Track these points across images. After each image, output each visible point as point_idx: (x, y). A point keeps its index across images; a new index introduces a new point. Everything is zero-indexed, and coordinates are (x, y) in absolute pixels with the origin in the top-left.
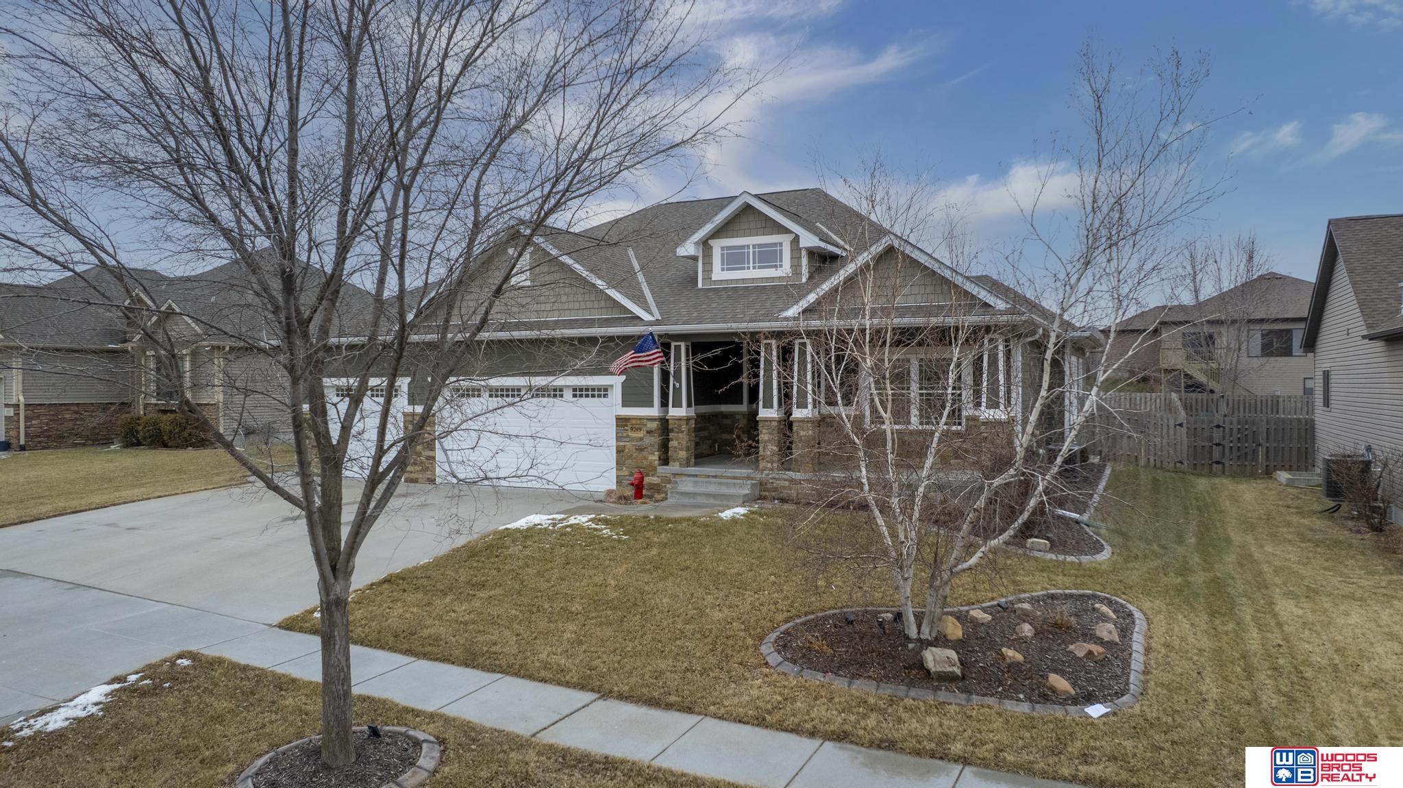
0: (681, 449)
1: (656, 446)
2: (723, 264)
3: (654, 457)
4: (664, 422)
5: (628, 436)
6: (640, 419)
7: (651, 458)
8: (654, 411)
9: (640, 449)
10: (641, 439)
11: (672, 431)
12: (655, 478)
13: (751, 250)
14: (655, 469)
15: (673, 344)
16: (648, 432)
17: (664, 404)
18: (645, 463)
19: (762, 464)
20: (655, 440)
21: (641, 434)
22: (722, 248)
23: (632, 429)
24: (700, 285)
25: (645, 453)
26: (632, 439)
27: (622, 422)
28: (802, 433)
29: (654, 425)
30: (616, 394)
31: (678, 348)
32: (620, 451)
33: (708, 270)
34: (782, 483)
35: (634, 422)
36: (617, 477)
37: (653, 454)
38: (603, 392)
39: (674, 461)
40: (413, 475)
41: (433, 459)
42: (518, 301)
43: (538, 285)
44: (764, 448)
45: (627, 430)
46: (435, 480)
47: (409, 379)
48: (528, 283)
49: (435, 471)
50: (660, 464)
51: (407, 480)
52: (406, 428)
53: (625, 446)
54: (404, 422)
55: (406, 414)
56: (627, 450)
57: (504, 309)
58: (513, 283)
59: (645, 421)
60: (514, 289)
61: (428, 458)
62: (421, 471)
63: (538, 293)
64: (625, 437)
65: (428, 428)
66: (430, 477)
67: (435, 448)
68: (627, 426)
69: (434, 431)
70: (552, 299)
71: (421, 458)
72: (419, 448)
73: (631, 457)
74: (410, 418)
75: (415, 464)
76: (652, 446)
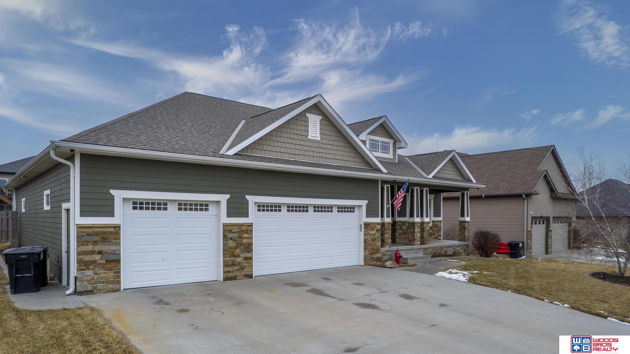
1: (380, 238)
5: (369, 233)
6: (374, 224)
7: (378, 244)
8: (378, 220)
9: (374, 240)
10: (374, 234)
12: (380, 254)
13: (379, 143)
14: (380, 250)
16: (377, 231)
18: (376, 247)
19: (416, 242)
20: (378, 235)
21: (374, 232)
22: (369, 140)
23: (370, 229)
25: (376, 242)
26: (370, 235)
27: (367, 225)
29: (379, 227)
32: (365, 242)
35: (371, 225)
36: (364, 255)
37: (379, 242)
38: (352, 209)
39: (387, 244)
40: (231, 274)
41: (251, 258)
42: (312, 149)
43: (324, 142)
44: (417, 235)
45: (368, 230)
46: (252, 275)
47: (228, 196)
48: (319, 139)
49: (252, 268)
50: (381, 247)
51: (226, 279)
52: (225, 236)
53: (367, 239)
54: (224, 231)
55: (225, 225)
56: (368, 241)
57: (303, 153)
58: (309, 137)
59: (376, 225)
60: (310, 140)
61: (246, 259)
62: (238, 270)
63: (324, 146)
64: (367, 234)
65: (245, 235)
66: (247, 273)
67: (252, 250)
68: (368, 228)
69: (252, 237)
70: (332, 152)
71: (238, 260)
72: (237, 251)
73: (370, 244)
74: (230, 228)
75: (233, 265)
76: (378, 237)
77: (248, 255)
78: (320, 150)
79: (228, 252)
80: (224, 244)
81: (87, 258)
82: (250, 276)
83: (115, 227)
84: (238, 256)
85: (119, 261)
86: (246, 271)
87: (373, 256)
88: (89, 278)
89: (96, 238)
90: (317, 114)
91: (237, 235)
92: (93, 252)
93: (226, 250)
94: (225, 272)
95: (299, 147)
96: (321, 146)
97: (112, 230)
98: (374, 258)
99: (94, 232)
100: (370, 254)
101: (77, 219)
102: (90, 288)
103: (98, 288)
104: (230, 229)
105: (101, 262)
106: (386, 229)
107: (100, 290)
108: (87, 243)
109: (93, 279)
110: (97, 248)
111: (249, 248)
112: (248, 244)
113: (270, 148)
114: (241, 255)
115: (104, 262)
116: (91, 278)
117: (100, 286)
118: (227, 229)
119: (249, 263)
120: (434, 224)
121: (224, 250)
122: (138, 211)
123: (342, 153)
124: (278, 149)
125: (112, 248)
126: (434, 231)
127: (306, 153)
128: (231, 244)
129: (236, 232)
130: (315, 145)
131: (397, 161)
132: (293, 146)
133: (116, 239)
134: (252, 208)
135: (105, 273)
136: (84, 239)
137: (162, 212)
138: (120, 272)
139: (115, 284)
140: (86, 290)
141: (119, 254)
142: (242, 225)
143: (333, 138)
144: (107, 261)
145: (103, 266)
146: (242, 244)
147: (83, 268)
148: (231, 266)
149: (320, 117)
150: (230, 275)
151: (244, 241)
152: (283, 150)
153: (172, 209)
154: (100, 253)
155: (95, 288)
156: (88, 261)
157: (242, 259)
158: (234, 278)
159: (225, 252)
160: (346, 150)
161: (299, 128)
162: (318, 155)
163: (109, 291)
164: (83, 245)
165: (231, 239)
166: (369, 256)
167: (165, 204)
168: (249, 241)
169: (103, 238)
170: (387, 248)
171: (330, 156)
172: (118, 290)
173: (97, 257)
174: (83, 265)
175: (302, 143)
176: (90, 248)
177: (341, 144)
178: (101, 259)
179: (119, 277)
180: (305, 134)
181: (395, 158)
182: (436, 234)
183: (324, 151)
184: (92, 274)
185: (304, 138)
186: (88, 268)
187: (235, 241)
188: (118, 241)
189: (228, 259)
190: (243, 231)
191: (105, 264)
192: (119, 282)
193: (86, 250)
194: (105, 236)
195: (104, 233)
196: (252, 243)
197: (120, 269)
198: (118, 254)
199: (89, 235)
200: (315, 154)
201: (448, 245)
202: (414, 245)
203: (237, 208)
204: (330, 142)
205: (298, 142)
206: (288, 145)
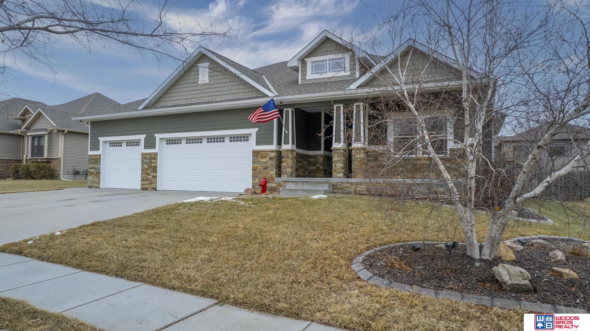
0: (288, 168)
1: (275, 166)
2: (312, 71)
3: (273, 172)
4: (279, 153)
5: (259, 161)
6: (266, 151)
7: (272, 173)
8: (274, 147)
9: (266, 168)
10: (266, 162)
11: (283, 157)
12: (274, 184)
13: (328, 63)
14: (274, 179)
15: (285, 110)
16: (270, 159)
17: (279, 143)
18: (268, 176)
19: (334, 175)
20: (274, 163)
21: (266, 160)
22: (312, 62)
23: (261, 157)
24: (300, 83)
25: (268, 170)
26: (261, 163)
27: (256, 153)
28: (358, 156)
29: (273, 155)
30: (253, 139)
31: (287, 112)
32: (254, 170)
33: (304, 75)
34: (345, 185)
35: (262, 153)
36: (253, 184)
37: (272, 170)
38: (245, 138)
39: (284, 174)
41: (156, 177)
42: (202, 91)
43: (212, 82)
44: (335, 165)
45: (259, 158)
47: (145, 135)
48: (208, 81)
49: (157, 183)
51: (143, 189)
52: (142, 161)
53: (257, 167)
54: (142, 158)
55: (143, 154)
56: (258, 169)
57: (194, 96)
58: (199, 83)
59: (269, 152)
60: (200, 85)
61: (153, 177)
62: (149, 184)
63: (213, 86)
64: (257, 162)
66: (154, 187)
67: (157, 171)
68: (258, 156)
69: (157, 162)
70: (220, 89)
71: (150, 177)
72: (149, 171)
73: (260, 173)
74: (145, 156)
75: (146, 180)
76: (272, 166)
77: (154, 174)
78: (208, 90)
79: (144, 171)
81: (91, 170)
82: (156, 189)
83: (99, 156)
84: (149, 175)
86: (153, 185)
88: (91, 180)
89: (94, 161)
91: (149, 161)
92: (92, 168)
93: (143, 170)
94: (142, 184)
95: (191, 92)
96: (210, 86)
99: (93, 158)
101: (89, 152)
102: (91, 185)
108: (91, 163)
110: (94, 166)
111: (155, 169)
113: (170, 99)
114: (151, 174)
117: (94, 185)
118: (144, 156)
119: (155, 180)
121: (142, 170)
122: (111, 147)
123: (230, 88)
124: (176, 98)
125: (99, 166)
127: (197, 96)
128: (146, 166)
129: (148, 159)
130: (204, 87)
131: (357, 77)
132: (187, 93)
134: (158, 142)
135: (96, 178)
136: (90, 161)
137: (120, 147)
138: (100, 179)
141: (100, 170)
142: (151, 154)
144: (96, 173)
145: (95, 175)
150: (144, 186)
151: (153, 164)
152: (179, 97)
153: (124, 145)
154: (95, 168)
156: (91, 172)
158: (147, 189)
161: (191, 77)
162: (207, 94)
163: (97, 188)
165: (146, 163)
169: (96, 161)
171: (218, 93)
172: (99, 188)
173: (94, 170)
174: (90, 174)
175: (194, 88)
176: (91, 166)
177: (229, 80)
179: (100, 181)
180: (196, 80)
183: (212, 90)
184: (92, 178)
185: (195, 84)
186: (91, 176)
187: (148, 164)
188: (100, 163)
189: (144, 176)
190: (152, 158)
192: (99, 184)
195: (96, 158)
196: (157, 166)
197: (100, 177)
199: (92, 160)
200: (204, 95)
203: (150, 143)
204: (218, 82)
205: (191, 89)
206: (183, 94)
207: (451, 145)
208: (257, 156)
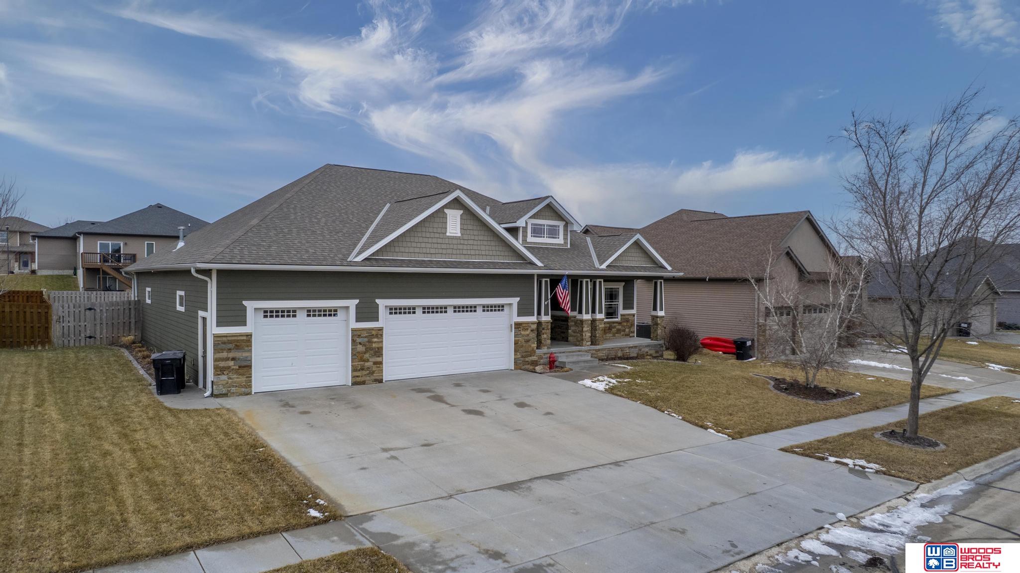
1: (536, 339)
3: (535, 346)
4: (539, 324)
5: (521, 334)
6: (528, 323)
8: (534, 319)
9: (527, 341)
10: (528, 335)
12: (535, 357)
13: (546, 227)
14: (534, 353)
16: (532, 331)
17: (539, 313)
18: (530, 349)
19: (584, 343)
20: (534, 335)
21: (528, 332)
22: (532, 224)
23: (523, 330)
25: (530, 343)
26: (523, 336)
27: (518, 325)
29: (534, 327)
30: (515, 309)
32: (515, 344)
33: (525, 235)
35: (524, 325)
36: (515, 359)
37: (534, 343)
38: (501, 308)
39: (545, 346)
40: (360, 378)
41: (381, 363)
42: (451, 246)
43: (466, 237)
44: (585, 335)
45: (520, 330)
46: (382, 379)
47: (357, 301)
48: (459, 235)
49: (382, 372)
50: (537, 349)
51: (354, 384)
52: (353, 341)
53: (518, 340)
54: (352, 336)
55: (353, 330)
56: (519, 343)
57: (440, 251)
58: (448, 234)
59: (530, 324)
60: (449, 238)
61: (375, 363)
62: (368, 374)
63: (466, 242)
64: (519, 335)
65: (375, 340)
66: (377, 378)
67: (382, 354)
68: (520, 328)
69: (382, 342)
70: (475, 247)
71: (367, 364)
72: (367, 356)
73: (522, 346)
75: (362, 369)
76: (533, 338)
77: (379, 359)
78: (461, 247)
79: (357, 356)
80: (352, 349)
81: (222, 364)
82: (381, 381)
83: (247, 336)
84: (368, 361)
85: (250, 367)
86: (376, 376)
87: (527, 359)
88: (224, 383)
89: (230, 346)
90: (457, 209)
91: (366, 339)
92: (227, 359)
93: (355, 355)
94: (353, 377)
95: (436, 246)
96: (462, 242)
97: (245, 338)
98: (527, 361)
99: (229, 340)
100: (522, 357)
101: (214, 329)
102: (224, 391)
103: (232, 391)
104: (359, 334)
105: (234, 367)
106: (543, 329)
107: (233, 393)
108: (222, 350)
109: (227, 383)
110: (231, 355)
111: (379, 352)
112: (378, 348)
113: (402, 249)
114: (371, 360)
115: (237, 368)
116: (226, 382)
117: (233, 389)
118: (356, 334)
119: (379, 367)
120: (624, 319)
121: (353, 355)
122: (269, 319)
123: (487, 248)
124: (411, 250)
125: (245, 354)
126: (624, 326)
127: (444, 251)
128: (360, 348)
129: (365, 337)
130: (455, 242)
131: (569, 247)
132: (429, 245)
133: (248, 346)
134: (382, 312)
135: (237, 378)
136: (219, 347)
137: (291, 319)
138: (251, 377)
139: (247, 388)
140: (221, 393)
141: (251, 360)
142: (372, 329)
143: (476, 233)
144: (240, 367)
145: (236, 372)
146: (372, 349)
147: (219, 373)
148: (359, 370)
149: (461, 212)
150: (358, 379)
151: (374, 345)
152: (417, 250)
153: (301, 316)
154: (233, 359)
155: (229, 391)
156: (223, 367)
157: (372, 363)
158: (363, 383)
159: (354, 357)
160: (493, 243)
161: (436, 225)
162: (458, 252)
163: (241, 395)
164: (219, 352)
165: (360, 344)
166: (522, 359)
167: (294, 311)
168: (380, 345)
169: (236, 345)
170: (544, 350)
171: (473, 252)
172: (249, 394)
173: (231, 363)
174: (219, 370)
175: (440, 241)
176: (224, 355)
177: (486, 238)
178: (234, 366)
179: (251, 381)
180: (443, 231)
181: (566, 243)
182: (627, 330)
183: (465, 247)
184: (227, 379)
185: (441, 236)
186: (223, 374)
187: (364, 345)
188: (250, 348)
189: (357, 363)
190: (373, 335)
191: (238, 369)
192: (250, 386)
193: (221, 357)
194: (238, 344)
195: (238, 341)
196: (382, 348)
197: (251, 374)
198: (249, 360)
199: (224, 343)
200: (455, 252)
201: (632, 345)
202: (582, 346)
203: (367, 312)
204: (473, 237)
205: (435, 240)
206: (423, 245)
207: (621, 311)
208: (518, 328)
